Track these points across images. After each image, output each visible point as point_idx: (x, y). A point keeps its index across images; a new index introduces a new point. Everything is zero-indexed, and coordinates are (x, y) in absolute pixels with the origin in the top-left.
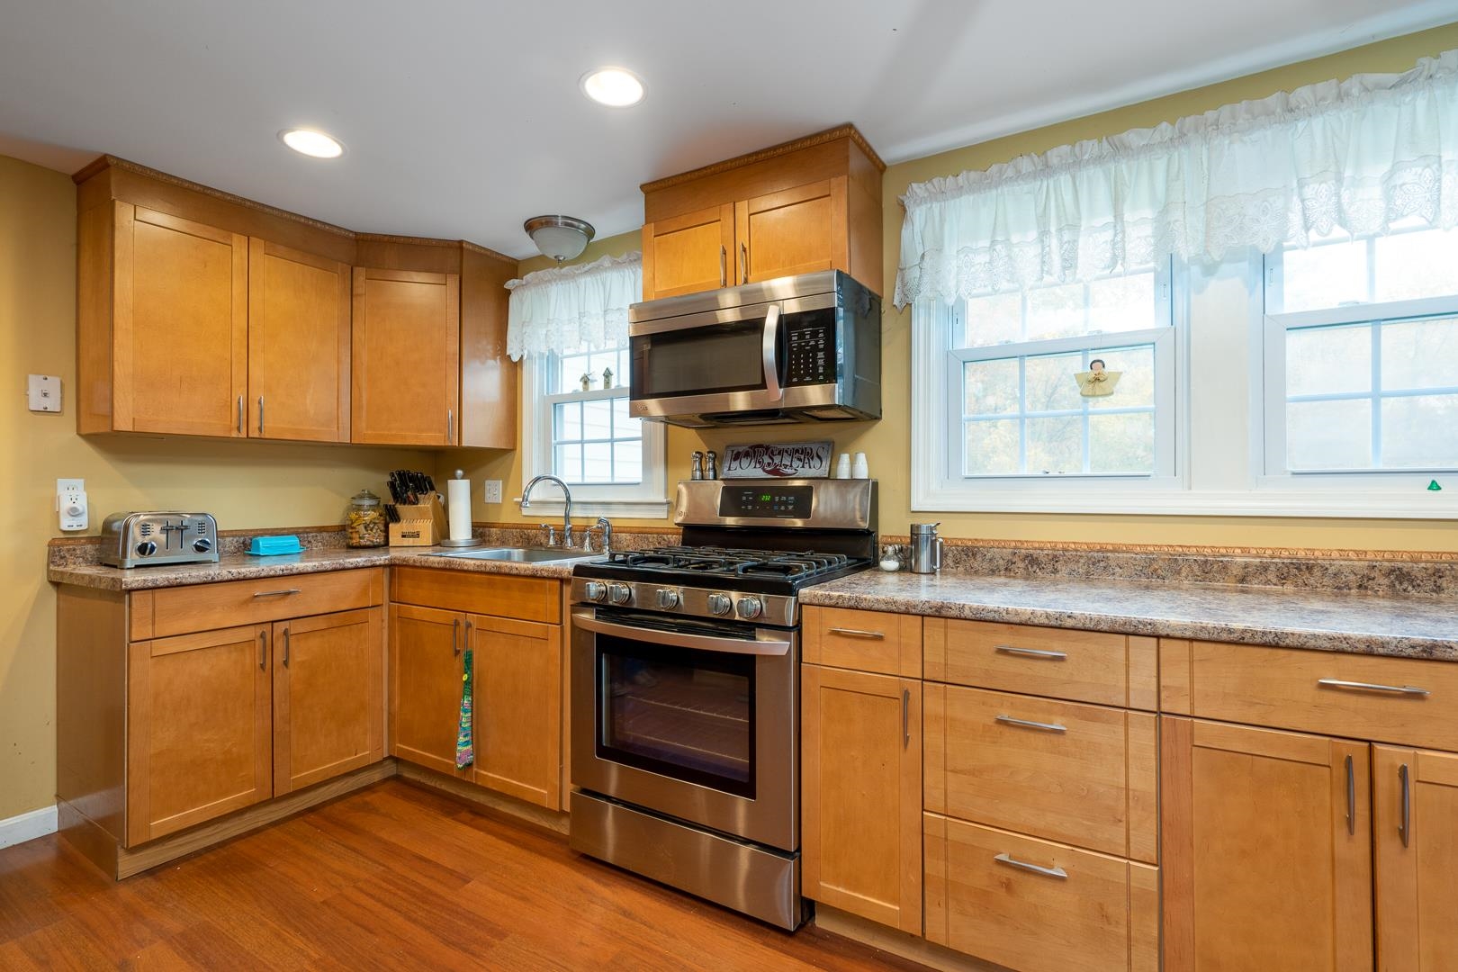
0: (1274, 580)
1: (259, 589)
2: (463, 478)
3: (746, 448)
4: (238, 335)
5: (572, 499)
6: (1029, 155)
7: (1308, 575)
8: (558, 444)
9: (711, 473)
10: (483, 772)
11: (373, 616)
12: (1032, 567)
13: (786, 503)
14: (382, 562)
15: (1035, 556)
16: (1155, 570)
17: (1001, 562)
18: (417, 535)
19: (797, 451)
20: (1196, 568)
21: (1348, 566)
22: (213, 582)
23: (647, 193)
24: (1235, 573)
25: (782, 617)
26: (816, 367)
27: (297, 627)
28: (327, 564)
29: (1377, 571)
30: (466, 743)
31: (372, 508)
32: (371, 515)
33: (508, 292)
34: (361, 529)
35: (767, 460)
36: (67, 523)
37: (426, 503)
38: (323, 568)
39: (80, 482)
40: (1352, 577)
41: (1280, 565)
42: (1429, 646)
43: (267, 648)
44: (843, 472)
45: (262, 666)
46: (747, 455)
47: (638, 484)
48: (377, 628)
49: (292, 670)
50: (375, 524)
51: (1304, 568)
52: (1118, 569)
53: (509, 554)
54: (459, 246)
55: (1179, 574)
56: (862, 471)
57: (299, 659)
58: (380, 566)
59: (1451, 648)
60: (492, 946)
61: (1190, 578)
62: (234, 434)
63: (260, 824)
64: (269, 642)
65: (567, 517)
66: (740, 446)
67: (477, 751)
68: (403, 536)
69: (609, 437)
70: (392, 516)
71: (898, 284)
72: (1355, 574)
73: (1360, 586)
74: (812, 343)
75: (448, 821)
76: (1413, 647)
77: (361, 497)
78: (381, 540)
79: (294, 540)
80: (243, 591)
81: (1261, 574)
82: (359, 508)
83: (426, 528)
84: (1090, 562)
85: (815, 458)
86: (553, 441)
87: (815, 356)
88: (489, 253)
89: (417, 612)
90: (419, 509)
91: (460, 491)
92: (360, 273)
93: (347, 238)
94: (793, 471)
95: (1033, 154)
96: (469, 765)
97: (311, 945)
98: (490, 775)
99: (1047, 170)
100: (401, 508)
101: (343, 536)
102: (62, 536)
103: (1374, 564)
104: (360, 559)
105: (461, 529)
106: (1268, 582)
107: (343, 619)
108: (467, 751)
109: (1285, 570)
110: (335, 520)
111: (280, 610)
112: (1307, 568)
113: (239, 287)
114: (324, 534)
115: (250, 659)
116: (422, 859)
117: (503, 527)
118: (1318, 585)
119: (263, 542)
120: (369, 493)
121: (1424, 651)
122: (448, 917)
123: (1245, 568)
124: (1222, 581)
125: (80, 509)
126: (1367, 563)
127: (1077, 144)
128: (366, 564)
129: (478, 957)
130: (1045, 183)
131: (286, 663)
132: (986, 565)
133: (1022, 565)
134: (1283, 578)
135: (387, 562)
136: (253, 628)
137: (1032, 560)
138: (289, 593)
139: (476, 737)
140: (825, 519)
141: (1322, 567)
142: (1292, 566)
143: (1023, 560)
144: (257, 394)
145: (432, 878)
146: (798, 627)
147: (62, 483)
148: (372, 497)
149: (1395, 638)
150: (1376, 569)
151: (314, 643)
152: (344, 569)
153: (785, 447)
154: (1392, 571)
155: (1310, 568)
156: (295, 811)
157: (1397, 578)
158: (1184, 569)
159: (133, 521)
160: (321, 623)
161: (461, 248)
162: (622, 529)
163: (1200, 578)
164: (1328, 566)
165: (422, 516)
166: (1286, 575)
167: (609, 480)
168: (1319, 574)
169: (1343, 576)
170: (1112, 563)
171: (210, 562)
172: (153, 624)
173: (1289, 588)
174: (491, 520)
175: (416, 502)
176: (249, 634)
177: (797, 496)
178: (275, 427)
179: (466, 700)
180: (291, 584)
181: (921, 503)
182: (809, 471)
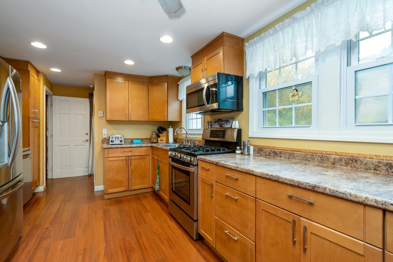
0: (344, 164)
1: (126, 150)
2: (171, 128)
3: (217, 120)
4: (127, 101)
5: (187, 133)
6: (271, 28)
7: (355, 163)
8: (189, 119)
9: (210, 126)
10: (161, 192)
11: (148, 157)
12: (275, 155)
13: (220, 134)
14: (149, 146)
15: (276, 152)
16: (307, 158)
17: (268, 153)
18: (163, 140)
19: (226, 120)
20: (319, 158)
21: (370, 161)
22: (123, 148)
23: (192, 58)
24: (331, 161)
27: (133, 158)
28: (143, 145)
29: (381, 164)
30: (158, 185)
31: (155, 134)
32: (154, 136)
33: (178, 85)
34: (152, 139)
35: (220, 123)
36: (104, 136)
37: (165, 133)
38: (137, 146)
39: (106, 129)
40: (372, 165)
41: (346, 159)
42: (314, 186)
44: (233, 126)
45: (127, 164)
46: (217, 122)
47: (200, 129)
48: (149, 160)
49: (132, 166)
50: (155, 138)
51: (354, 161)
52: (297, 157)
53: (176, 145)
54: (167, 76)
55: (314, 160)
56: (237, 126)
57: (133, 164)
58: (149, 147)
59: (319, 188)
60: (142, 225)
61: (317, 162)
62: (126, 120)
63: (127, 195)
64: (127, 160)
65: (186, 137)
66: (216, 119)
68: (160, 141)
69: (196, 118)
70: (159, 136)
72: (373, 165)
73: (375, 169)
74: (213, 92)
75: (155, 201)
76: (309, 186)
77: (153, 132)
78: (157, 142)
79: (140, 141)
80: (123, 150)
81: (339, 162)
82: (153, 134)
83: (164, 139)
84: (290, 155)
85: (229, 122)
86: (188, 119)
87: (214, 96)
88: (174, 76)
89: (154, 157)
90: (163, 135)
91: (171, 130)
92: (150, 85)
93: (147, 78)
94: (224, 126)
95: (272, 27)
96: (158, 190)
97: (119, 216)
98: (162, 193)
99: (276, 31)
100: (160, 135)
101: (150, 140)
102: (104, 139)
103: (381, 161)
105: (171, 140)
106: (342, 165)
107: (142, 157)
108: (158, 187)
109: (348, 161)
110: (149, 137)
111: (129, 154)
112: (355, 161)
113: (127, 92)
114: (147, 140)
115: (124, 163)
116: (145, 207)
117: (180, 139)
118: (359, 168)
119: (134, 141)
120: (155, 131)
121: (312, 188)
122: (140, 218)
123: (334, 159)
124: (327, 163)
125: (105, 134)
126: (377, 160)
127: (284, 21)
128: (146, 146)
129: (139, 226)
130: (276, 36)
131: (131, 164)
132: (264, 154)
133: (272, 154)
134: (347, 164)
135: (150, 146)
136: (125, 157)
137: (275, 153)
138: (131, 151)
139: (160, 185)
140: (227, 139)
141: (360, 161)
142: (350, 160)
143: (273, 153)
144: (130, 112)
145: (144, 210)
146: (197, 165)
147: (104, 129)
149: (305, 182)
150: (381, 163)
151: (136, 161)
152: (141, 147)
153: (224, 119)
154: (387, 164)
155: (356, 161)
156: (134, 194)
157: (389, 167)
158: (315, 158)
159: (111, 136)
160: (137, 157)
161: (168, 76)
162: (197, 140)
163: (320, 162)
164: (363, 161)
165: (164, 136)
166: (348, 163)
167: (196, 128)
168: (360, 163)
169: (368, 165)
170: (296, 155)
171: (122, 144)
172: (108, 155)
173: (349, 167)
174: (177, 138)
175: (162, 133)
176: (124, 158)
177: (223, 132)
178: (133, 119)
179: (158, 176)
180: (131, 149)
181: (251, 135)
182: (227, 126)
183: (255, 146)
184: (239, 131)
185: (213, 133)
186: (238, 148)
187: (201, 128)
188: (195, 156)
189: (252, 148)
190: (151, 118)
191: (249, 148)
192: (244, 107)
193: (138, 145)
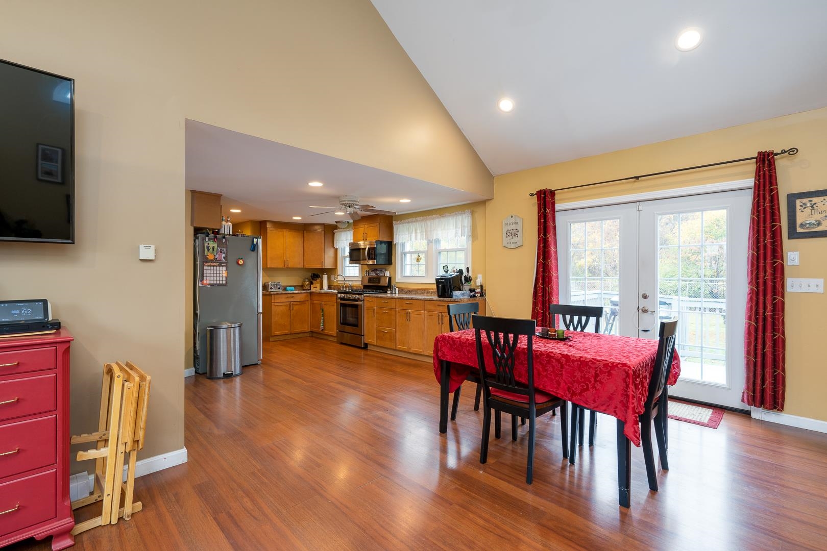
1: (289, 296)
2: (326, 275)
3: (373, 269)
4: (285, 249)
5: (343, 280)
9: (368, 274)
11: (307, 302)
13: (376, 281)
18: (316, 287)
22: (281, 294)
27: (294, 303)
28: (299, 292)
30: (322, 326)
31: (308, 281)
34: (306, 286)
35: (376, 271)
37: (318, 280)
43: (290, 307)
45: (289, 310)
48: (308, 305)
49: (294, 311)
50: (308, 284)
57: (295, 309)
58: (308, 294)
62: (284, 267)
63: (290, 338)
64: (290, 305)
65: (344, 284)
67: (324, 327)
68: (314, 288)
69: (356, 268)
70: (312, 283)
78: (309, 288)
79: (293, 288)
80: (286, 296)
82: (305, 281)
83: (318, 286)
86: (344, 268)
88: (330, 225)
89: (315, 302)
91: (325, 277)
92: (305, 232)
93: (303, 225)
94: (379, 274)
96: (323, 330)
98: (326, 331)
100: (313, 281)
101: (302, 287)
104: (305, 291)
105: (325, 287)
107: (302, 303)
108: (322, 328)
110: (300, 284)
111: (292, 300)
113: (285, 240)
114: (299, 287)
115: (287, 308)
117: (335, 286)
119: (288, 288)
131: (293, 309)
135: (309, 292)
138: (293, 297)
139: (324, 325)
140: (382, 283)
144: (288, 259)
148: (307, 279)
151: (297, 307)
152: (302, 293)
153: (379, 270)
156: (295, 338)
160: (298, 303)
161: (324, 225)
162: (355, 286)
165: (318, 283)
167: (353, 275)
171: (280, 291)
172: (275, 300)
174: (332, 284)
175: (316, 280)
176: (288, 303)
177: (378, 279)
178: (290, 266)
179: (322, 318)
180: (293, 295)
181: (397, 281)
182: (381, 275)
183: (399, 288)
184: (390, 278)
185: (370, 280)
186: (389, 289)
187: (358, 275)
188: (362, 294)
189: (397, 289)
190: (307, 266)
191: (395, 289)
192: (393, 262)
193: (292, 292)
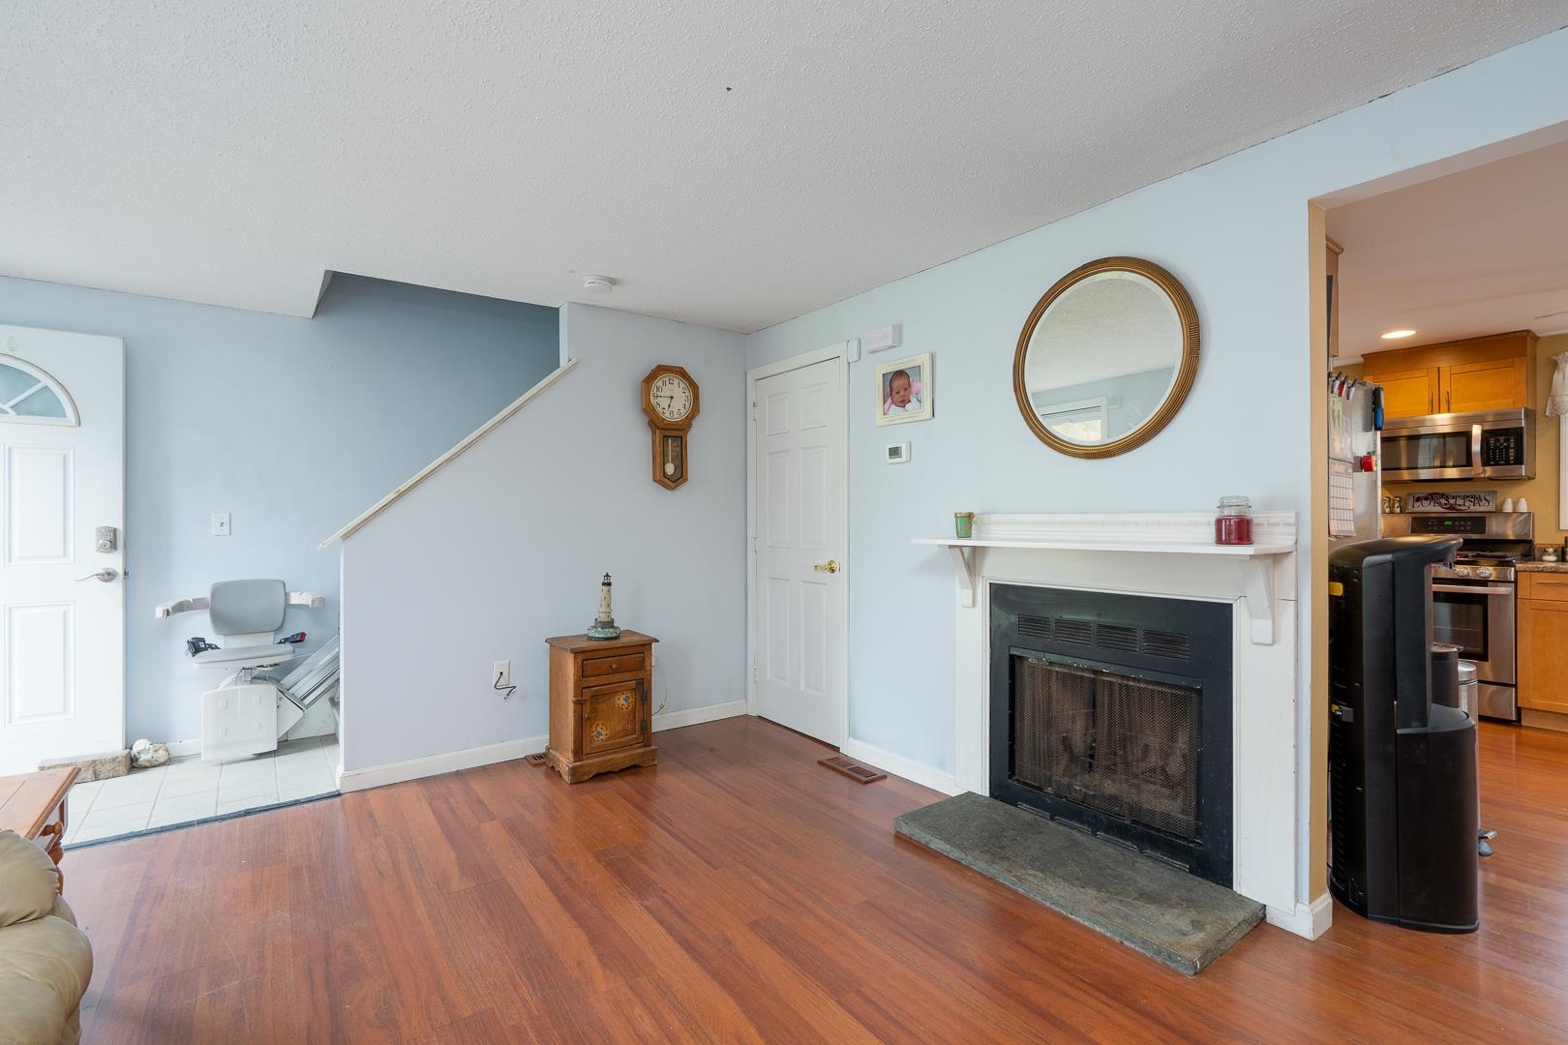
3: (1426, 496)
13: (1464, 526)
19: (1468, 497)
25: (1507, 577)
26: (1508, 456)
35: (1443, 501)
44: (1508, 508)
46: (1426, 499)
56: (1523, 507)
66: (1422, 495)
71: (1549, 403)
74: (1505, 444)
85: (1484, 501)
87: (1507, 453)
94: (1467, 508)
140: (1497, 534)
146: (1516, 582)
153: (1457, 496)
182: (1478, 509)
